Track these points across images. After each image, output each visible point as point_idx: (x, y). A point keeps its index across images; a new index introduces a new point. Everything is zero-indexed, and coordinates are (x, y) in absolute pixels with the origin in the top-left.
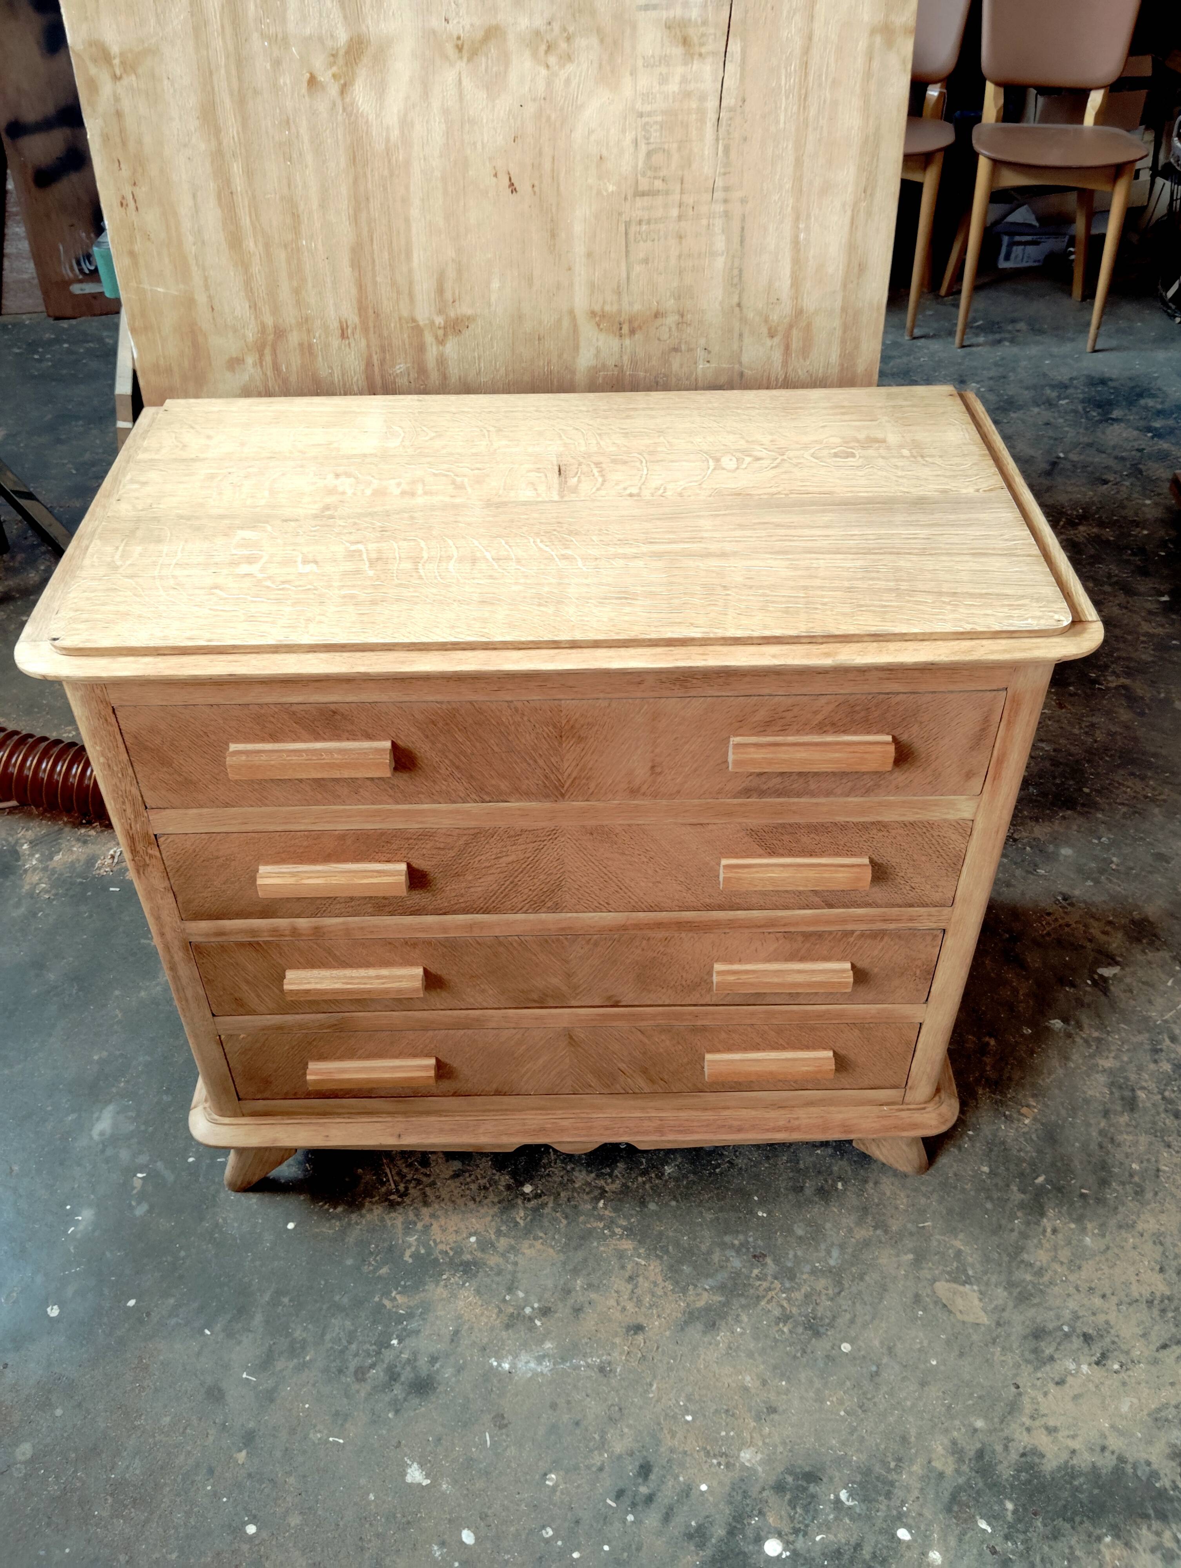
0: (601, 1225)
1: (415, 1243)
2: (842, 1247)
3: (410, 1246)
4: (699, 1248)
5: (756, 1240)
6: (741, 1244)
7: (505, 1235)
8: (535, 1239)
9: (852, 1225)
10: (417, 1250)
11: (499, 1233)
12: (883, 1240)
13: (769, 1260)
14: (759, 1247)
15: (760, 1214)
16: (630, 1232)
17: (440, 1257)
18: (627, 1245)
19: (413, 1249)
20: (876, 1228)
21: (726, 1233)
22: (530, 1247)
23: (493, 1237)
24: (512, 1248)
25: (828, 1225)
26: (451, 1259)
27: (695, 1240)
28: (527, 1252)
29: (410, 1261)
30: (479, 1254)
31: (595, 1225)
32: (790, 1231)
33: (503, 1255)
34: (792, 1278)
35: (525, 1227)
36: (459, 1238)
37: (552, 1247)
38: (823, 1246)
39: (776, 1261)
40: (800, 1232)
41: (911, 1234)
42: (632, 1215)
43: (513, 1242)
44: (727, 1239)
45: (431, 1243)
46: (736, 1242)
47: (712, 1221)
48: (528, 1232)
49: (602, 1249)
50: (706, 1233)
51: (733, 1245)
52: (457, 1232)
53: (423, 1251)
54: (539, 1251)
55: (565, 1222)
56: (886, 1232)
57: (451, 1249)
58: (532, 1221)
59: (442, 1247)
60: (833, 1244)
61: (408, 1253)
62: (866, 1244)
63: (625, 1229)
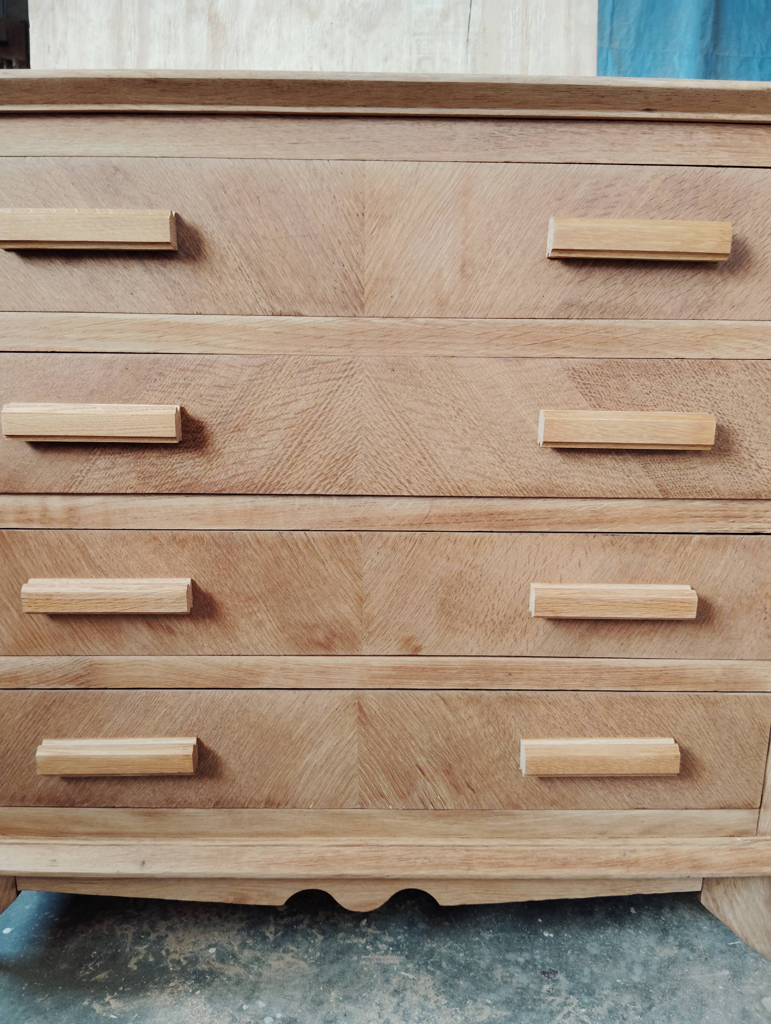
0: (363, 941)
1: (144, 952)
2: (645, 965)
3: (138, 954)
4: (478, 965)
5: (543, 957)
6: (527, 962)
7: (250, 948)
8: (284, 952)
9: (653, 945)
10: (146, 958)
11: (243, 945)
12: (691, 957)
13: (561, 977)
14: (548, 964)
15: (546, 934)
16: (396, 948)
17: (171, 965)
18: (394, 960)
19: (141, 957)
20: (680, 946)
21: (508, 951)
22: (278, 960)
23: (236, 948)
24: (258, 959)
25: (625, 945)
26: (184, 969)
27: (472, 956)
28: (275, 964)
29: (135, 968)
30: (217, 965)
31: (355, 941)
32: (582, 950)
33: (245, 966)
34: (591, 993)
35: (275, 941)
36: (196, 949)
37: (305, 960)
38: (623, 964)
39: (570, 977)
40: (594, 951)
41: (722, 952)
42: (399, 934)
43: (259, 954)
44: (511, 956)
45: (164, 953)
46: (521, 960)
47: (491, 940)
48: (277, 945)
49: (364, 962)
50: (485, 950)
51: (517, 963)
52: (194, 943)
53: (151, 959)
54: (288, 963)
55: (320, 938)
56: (693, 950)
57: (185, 959)
58: (282, 936)
59: (176, 957)
60: (633, 962)
61: (134, 960)
62: (673, 961)
63: (391, 945)
